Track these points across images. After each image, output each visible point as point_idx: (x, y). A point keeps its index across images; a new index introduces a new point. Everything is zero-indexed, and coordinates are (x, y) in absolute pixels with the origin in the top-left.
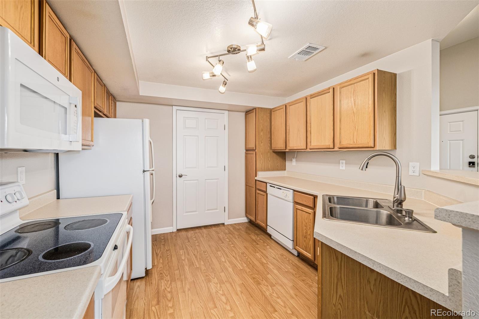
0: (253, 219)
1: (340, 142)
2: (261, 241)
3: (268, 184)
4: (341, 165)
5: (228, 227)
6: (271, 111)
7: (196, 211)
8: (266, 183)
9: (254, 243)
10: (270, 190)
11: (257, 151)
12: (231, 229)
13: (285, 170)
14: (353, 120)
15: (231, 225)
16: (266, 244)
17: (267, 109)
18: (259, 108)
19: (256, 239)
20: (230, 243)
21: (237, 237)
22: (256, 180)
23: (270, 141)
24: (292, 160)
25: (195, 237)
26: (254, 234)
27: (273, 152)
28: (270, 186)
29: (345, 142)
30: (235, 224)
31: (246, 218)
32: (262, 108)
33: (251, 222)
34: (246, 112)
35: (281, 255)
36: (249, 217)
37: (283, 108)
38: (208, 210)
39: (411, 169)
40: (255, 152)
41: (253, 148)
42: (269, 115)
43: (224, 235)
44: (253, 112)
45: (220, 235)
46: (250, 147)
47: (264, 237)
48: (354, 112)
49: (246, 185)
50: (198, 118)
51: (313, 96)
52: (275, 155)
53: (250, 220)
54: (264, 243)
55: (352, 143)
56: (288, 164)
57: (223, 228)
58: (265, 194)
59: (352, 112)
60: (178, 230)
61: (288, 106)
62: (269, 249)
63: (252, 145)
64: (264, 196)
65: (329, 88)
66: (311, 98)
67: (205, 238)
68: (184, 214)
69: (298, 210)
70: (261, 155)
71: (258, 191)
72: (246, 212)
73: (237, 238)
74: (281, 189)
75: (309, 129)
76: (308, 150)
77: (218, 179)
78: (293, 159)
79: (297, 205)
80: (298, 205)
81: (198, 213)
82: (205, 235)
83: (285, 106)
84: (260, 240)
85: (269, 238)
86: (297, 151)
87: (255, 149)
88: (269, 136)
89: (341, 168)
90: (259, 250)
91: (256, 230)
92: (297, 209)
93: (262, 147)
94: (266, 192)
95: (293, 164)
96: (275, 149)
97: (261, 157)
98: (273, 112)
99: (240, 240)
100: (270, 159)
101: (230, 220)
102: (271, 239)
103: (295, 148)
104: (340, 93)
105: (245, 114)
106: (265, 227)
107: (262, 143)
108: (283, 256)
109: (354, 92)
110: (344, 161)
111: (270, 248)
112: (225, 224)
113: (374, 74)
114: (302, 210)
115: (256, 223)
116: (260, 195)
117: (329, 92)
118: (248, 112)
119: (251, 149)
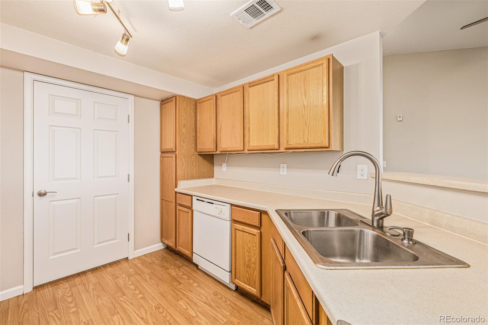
0: (172, 244)
1: (287, 142)
2: (184, 277)
3: (193, 196)
4: (281, 169)
5: (134, 262)
6: (196, 103)
7: (75, 249)
8: (192, 196)
9: (176, 283)
10: (197, 205)
11: (177, 153)
12: (140, 265)
13: (213, 177)
14: (303, 114)
15: (139, 258)
16: (191, 281)
17: (191, 99)
18: (180, 96)
19: (177, 274)
20: (137, 292)
21: (147, 277)
22: (176, 192)
23: (195, 140)
24: (221, 165)
25: (72, 295)
26: (174, 267)
27: (198, 154)
28: (197, 200)
29: (293, 143)
30: (145, 255)
31: (161, 244)
32: (184, 97)
33: (168, 248)
34: (162, 101)
35: (213, 294)
36: (165, 242)
37: (212, 99)
38: (99, 243)
39: (359, 172)
40: (174, 156)
41: (172, 149)
42: (193, 107)
43: (127, 278)
44: (172, 101)
45: (121, 282)
46: (167, 148)
47: (189, 270)
48: (304, 105)
49: (162, 200)
50: (80, 100)
51: (252, 85)
52: (200, 158)
53: (167, 245)
54: (189, 279)
55: (302, 142)
56: (216, 169)
57: (125, 265)
58: (190, 210)
59: (303, 105)
60: (35, 288)
61: (219, 97)
62: (197, 288)
63: (170, 145)
64: (188, 213)
65: (273, 76)
66: (250, 87)
67: (90, 294)
68: (51, 258)
69: (237, 231)
70: (183, 159)
71: (179, 207)
72: (162, 236)
73: (148, 280)
74: (213, 203)
75: (247, 126)
76: (246, 151)
77: (118, 194)
78: (223, 164)
79: (235, 224)
80: (237, 224)
81: (79, 250)
82: (91, 287)
83: (215, 96)
84: (183, 275)
85: (195, 269)
86: (229, 154)
87: (174, 150)
88: (194, 134)
89: (281, 173)
90: (182, 293)
91: (176, 260)
92: (236, 229)
93: (184, 148)
94: (190, 208)
95: (223, 170)
96: (202, 150)
97: (184, 161)
98: (199, 103)
99: (153, 281)
100: (194, 164)
101: (136, 251)
102: (197, 270)
103: (229, 149)
104: (287, 81)
105: (160, 103)
106: (190, 255)
107: (184, 143)
108: (217, 295)
109: (304, 81)
110: (285, 165)
111: (199, 286)
112: (129, 258)
113: (329, 59)
114: (244, 230)
115: (177, 250)
116: (182, 212)
117: (273, 80)
118: (164, 102)
119: (170, 150)
